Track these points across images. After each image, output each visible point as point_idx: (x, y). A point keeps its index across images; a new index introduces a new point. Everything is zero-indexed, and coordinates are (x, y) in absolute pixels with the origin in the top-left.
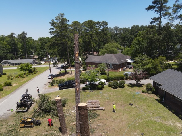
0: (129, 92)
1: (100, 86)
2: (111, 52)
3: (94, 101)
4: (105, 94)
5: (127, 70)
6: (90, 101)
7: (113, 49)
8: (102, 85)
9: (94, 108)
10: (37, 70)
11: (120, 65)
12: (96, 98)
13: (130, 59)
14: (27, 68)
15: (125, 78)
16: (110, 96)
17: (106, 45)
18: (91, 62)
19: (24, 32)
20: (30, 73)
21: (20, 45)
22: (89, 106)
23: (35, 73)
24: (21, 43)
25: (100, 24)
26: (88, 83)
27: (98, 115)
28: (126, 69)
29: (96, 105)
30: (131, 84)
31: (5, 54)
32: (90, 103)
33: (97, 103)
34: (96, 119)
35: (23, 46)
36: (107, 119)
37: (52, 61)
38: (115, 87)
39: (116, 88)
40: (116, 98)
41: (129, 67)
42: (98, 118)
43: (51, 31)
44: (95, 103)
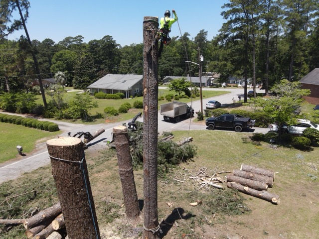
1: (303, 140)
3: (258, 170)
4: (310, 164)
6: (247, 167)
8: (311, 138)
9: (246, 188)
10: (199, 94)
12: (273, 166)
19: (203, 31)
21: (194, 54)
23: (192, 97)
26: (275, 127)
27: (246, 211)
29: (257, 183)
32: (244, 173)
33: (264, 178)
34: (230, 218)
36: (266, 234)
37: (240, 83)
42: (241, 218)
43: (226, 11)
44: (257, 176)
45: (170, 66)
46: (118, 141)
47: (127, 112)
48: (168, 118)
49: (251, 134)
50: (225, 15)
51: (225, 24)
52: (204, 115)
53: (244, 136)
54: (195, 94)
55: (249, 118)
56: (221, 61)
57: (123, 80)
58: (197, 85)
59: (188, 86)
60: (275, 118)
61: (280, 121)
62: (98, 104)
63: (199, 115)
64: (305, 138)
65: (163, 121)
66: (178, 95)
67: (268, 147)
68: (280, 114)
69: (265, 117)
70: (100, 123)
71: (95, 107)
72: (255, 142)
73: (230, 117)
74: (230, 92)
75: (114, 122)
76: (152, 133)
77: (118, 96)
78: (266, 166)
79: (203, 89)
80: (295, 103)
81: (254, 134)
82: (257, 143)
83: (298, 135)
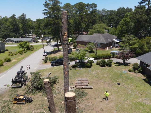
0: (116, 71)
2: (99, 32)
3: (83, 79)
4: (93, 72)
5: (114, 49)
6: (79, 79)
7: (101, 29)
8: (90, 63)
9: (83, 87)
10: (34, 48)
11: (107, 44)
12: (85, 76)
13: (117, 38)
14: (25, 46)
15: (112, 56)
16: (98, 75)
17: (94, 26)
18: (81, 41)
19: (23, 14)
20: (28, 50)
21: (21, 26)
22: (78, 84)
23: (32, 50)
24: (21, 24)
25: (90, 6)
26: (78, 61)
27: (87, 94)
28: (112, 48)
29: (85, 84)
30: (117, 63)
31: (9, 33)
32: (79, 82)
33: (86, 81)
34: (84, 98)
35: (23, 26)
36: (96, 99)
37: (47, 39)
38: (102, 65)
39: (104, 66)
40: (104, 76)
41: (116, 46)
42: (87, 97)
43: (45, 12)
44: (84, 81)
54: (32, 48)
59: (28, 45)
67: (79, 69)
74: (46, 45)
82: (75, 68)
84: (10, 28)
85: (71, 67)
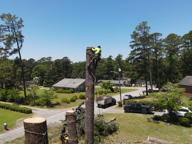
6: (152, 138)
10: (119, 90)
12: (169, 137)
14: (108, 86)
19: (120, 54)
20: (110, 92)
21: (115, 67)
23: (115, 93)
26: (167, 112)
31: (102, 75)
32: (150, 143)
37: (143, 84)
43: (132, 45)
45: (101, 74)
46: (69, 120)
47: (75, 101)
48: (100, 105)
49: (152, 116)
50: (132, 46)
51: (132, 51)
52: (122, 104)
53: (148, 117)
54: (117, 90)
55: (150, 106)
56: (131, 71)
57: (74, 82)
58: (118, 85)
59: (112, 86)
60: (166, 105)
61: (170, 107)
62: (58, 96)
63: (119, 103)
64: (186, 119)
65: (97, 107)
66: (107, 91)
67: (164, 125)
68: (169, 103)
69: (160, 105)
70: (58, 108)
71: (56, 98)
72: (156, 121)
73: (139, 105)
74: (138, 90)
75: (67, 108)
76: (90, 115)
77: (70, 91)
78: (164, 138)
79: (121, 88)
80: (177, 96)
81: (154, 116)
82: (157, 122)
83: (182, 117)
84: (105, 69)
85: (152, 118)
